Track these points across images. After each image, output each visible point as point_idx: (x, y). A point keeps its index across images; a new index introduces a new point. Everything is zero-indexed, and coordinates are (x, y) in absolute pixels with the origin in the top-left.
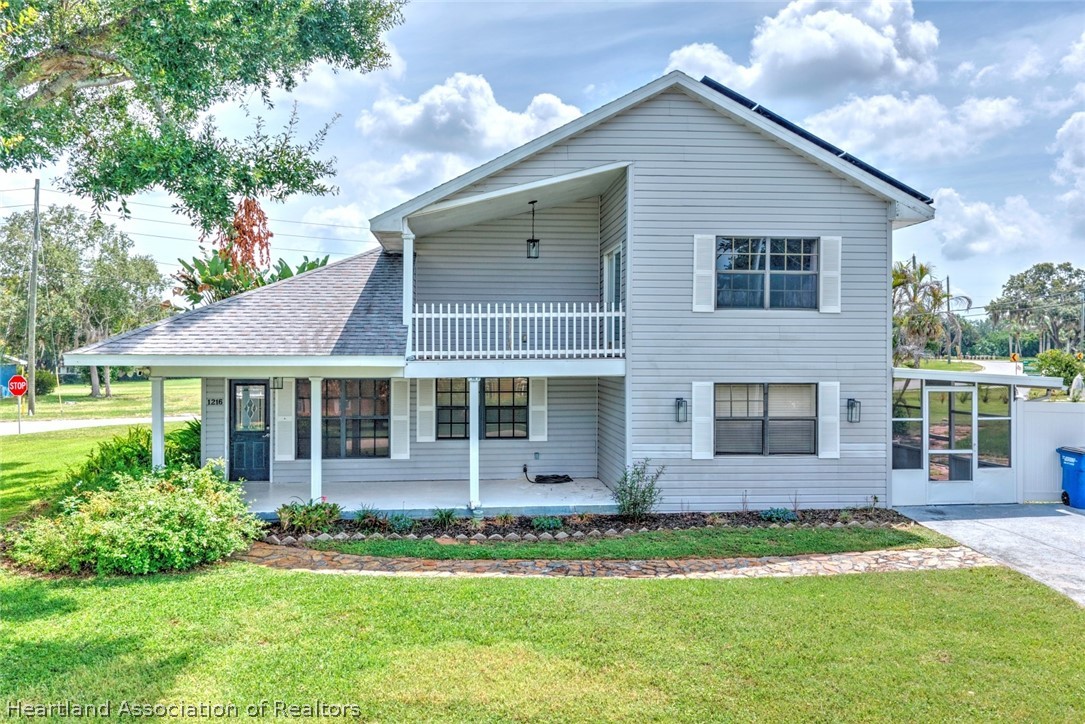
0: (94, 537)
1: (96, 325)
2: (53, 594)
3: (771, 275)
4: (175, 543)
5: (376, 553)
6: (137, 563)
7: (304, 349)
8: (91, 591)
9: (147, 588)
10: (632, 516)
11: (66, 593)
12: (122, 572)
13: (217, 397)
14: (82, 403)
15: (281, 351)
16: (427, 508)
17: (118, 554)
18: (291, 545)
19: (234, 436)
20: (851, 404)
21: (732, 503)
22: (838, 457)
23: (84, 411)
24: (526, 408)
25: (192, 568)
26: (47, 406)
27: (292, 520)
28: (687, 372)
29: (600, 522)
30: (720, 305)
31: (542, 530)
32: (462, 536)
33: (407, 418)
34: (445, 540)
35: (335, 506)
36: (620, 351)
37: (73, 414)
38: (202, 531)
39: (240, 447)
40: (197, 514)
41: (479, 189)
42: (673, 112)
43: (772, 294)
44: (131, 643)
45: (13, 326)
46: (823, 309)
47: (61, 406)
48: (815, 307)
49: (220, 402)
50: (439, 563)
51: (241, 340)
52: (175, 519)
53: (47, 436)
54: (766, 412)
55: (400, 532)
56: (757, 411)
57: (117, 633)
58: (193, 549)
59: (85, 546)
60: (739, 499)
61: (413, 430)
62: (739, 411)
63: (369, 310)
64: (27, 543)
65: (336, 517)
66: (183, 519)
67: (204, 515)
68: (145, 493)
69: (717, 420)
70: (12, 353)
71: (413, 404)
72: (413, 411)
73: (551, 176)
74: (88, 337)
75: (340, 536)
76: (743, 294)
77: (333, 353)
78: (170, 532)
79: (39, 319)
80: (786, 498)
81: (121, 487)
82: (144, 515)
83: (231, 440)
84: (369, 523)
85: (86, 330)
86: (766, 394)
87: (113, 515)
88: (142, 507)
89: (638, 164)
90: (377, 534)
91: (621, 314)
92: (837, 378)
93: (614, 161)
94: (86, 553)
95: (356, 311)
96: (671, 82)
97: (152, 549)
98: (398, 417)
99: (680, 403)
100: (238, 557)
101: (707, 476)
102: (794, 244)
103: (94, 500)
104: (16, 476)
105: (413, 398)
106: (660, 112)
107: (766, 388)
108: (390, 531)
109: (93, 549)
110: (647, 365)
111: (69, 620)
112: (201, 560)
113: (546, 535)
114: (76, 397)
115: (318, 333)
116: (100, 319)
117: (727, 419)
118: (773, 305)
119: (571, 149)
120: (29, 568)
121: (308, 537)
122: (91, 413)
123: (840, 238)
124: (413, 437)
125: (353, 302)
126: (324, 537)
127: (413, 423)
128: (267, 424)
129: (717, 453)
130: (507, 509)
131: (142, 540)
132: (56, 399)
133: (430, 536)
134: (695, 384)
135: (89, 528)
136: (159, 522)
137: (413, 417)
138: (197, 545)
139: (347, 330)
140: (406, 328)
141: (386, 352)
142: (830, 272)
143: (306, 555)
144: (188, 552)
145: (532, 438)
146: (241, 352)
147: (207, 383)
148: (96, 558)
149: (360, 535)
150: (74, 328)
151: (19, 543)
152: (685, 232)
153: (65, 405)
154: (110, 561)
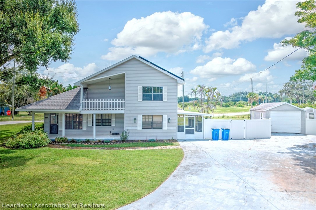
0: (19, 141)
1: (30, 97)
2: (12, 151)
3: (154, 94)
4: (33, 143)
5: (71, 146)
6: (27, 146)
7: (60, 108)
8: (18, 150)
9: (28, 150)
10: (124, 140)
11: (14, 150)
12: (24, 148)
13: (47, 117)
14: (26, 117)
15: (56, 109)
16: (85, 139)
17: (23, 144)
18: (57, 145)
19: (51, 125)
20: (169, 119)
21: (144, 138)
22: (166, 129)
23: (26, 119)
24: (111, 119)
25: (37, 147)
26: (17, 117)
27: (57, 140)
28: (137, 113)
29: (117, 141)
30: (143, 100)
31: (105, 143)
32: (90, 144)
33: (86, 121)
34: (86, 144)
35: (66, 138)
36: (124, 109)
37: (23, 119)
38: (38, 141)
39: (52, 127)
40: (37, 138)
41: (95, 77)
42: (134, 63)
43: (153, 98)
44: (23, 157)
45: (8, 97)
46: (164, 101)
47: (20, 118)
48: (162, 100)
49: (48, 118)
50: (82, 148)
51: (49, 106)
52: (33, 139)
53: (15, 125)
54: (152, 121)
55: (78, 143)
56: (150, 120)
57: (21, 155)
58: (37, 144)
59: (18, 143)
60: (145, 137)
61: (87, 124)
62: (147, 120)
63: (75, 100)
64: (8, 143)
65: (67, 140)
66: (35, 139)
67: (39, 138)
68: (29, 134)
69: (142, 122)
70: (8, 104)
71: (87, 119)
72: (87, 120)
73: (110, 75)
74: (28, 100)
75: (66, 143)
76: (148, 98)
77: (65, 109)
78: (32, 141)
79: (15, 95)
80: (155, 137)
81: (25, 133)
82: (28, 138)
83: (50, 125)
84: (73, 141)
85: (27, 98)
86: (152, 117)
87: (23, 138)
88: (28, 137)
89: (127, 73)
90: (73, 143)
91: (124, 101)
92: (166, 114)
93: (122, 72)
94: (18, 144)
95: (72, 100)
96: (133, 57)
97: (29, 144)
98: (84, 121)
99: (135, 119)
100: (45, 146)
101: (140, 133)
102: (158, 88)
103: (19, 135)
104: (7, 133)
105: (87, 117)
106: (132, 62)
107: (152, 116)
108: (76, 142)
109: (19, 144)
110: (129, 111)
111: (14, 154)
112: (38, 146)
113: (106, 144)
114: (25, 115)
115: (64, 105)
116: (31, 95)
117: (144, 122)
118: (154, 100)
119: (114, 70)
120: (8, 147)
121: (60, 143)
122: (28, 119)
123: (167, 87)
124: (87, 125)
125: (72, 99)
126: (63, 143)
127: (87, 123)
128: (57, 122)
129: (142, 129)
130: (100, 139)
131: (28, 142)
132: (19, 116)
133: (83, 144)
134: (138, 115)
135: (18, 140)
136: (31, 139)
137: (87, 121)
138: (37, 143)
139: (69, 104)
140: (81, 104)
141: (76, 109)
142: (165, 94)
143: (58, 146)
144: (36, 145)
145: (112, 126)
146: (48, 109)
147: (45, 114)
148: (19, 145)
149: (70, 143)
150: (24, 97)
151: (6, 143)
152: (136, 86)
153: (21, 117)
154: (22, 146)
